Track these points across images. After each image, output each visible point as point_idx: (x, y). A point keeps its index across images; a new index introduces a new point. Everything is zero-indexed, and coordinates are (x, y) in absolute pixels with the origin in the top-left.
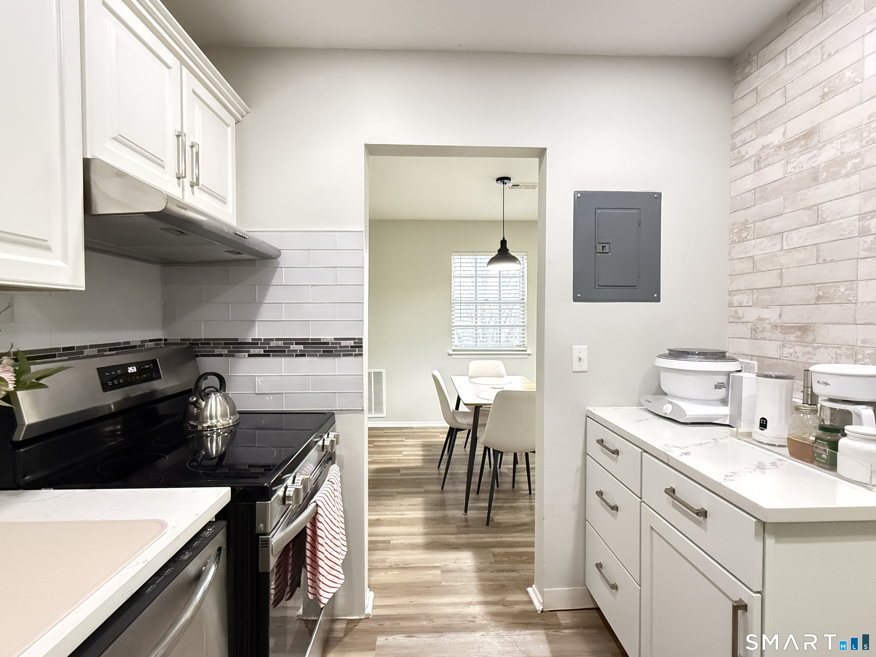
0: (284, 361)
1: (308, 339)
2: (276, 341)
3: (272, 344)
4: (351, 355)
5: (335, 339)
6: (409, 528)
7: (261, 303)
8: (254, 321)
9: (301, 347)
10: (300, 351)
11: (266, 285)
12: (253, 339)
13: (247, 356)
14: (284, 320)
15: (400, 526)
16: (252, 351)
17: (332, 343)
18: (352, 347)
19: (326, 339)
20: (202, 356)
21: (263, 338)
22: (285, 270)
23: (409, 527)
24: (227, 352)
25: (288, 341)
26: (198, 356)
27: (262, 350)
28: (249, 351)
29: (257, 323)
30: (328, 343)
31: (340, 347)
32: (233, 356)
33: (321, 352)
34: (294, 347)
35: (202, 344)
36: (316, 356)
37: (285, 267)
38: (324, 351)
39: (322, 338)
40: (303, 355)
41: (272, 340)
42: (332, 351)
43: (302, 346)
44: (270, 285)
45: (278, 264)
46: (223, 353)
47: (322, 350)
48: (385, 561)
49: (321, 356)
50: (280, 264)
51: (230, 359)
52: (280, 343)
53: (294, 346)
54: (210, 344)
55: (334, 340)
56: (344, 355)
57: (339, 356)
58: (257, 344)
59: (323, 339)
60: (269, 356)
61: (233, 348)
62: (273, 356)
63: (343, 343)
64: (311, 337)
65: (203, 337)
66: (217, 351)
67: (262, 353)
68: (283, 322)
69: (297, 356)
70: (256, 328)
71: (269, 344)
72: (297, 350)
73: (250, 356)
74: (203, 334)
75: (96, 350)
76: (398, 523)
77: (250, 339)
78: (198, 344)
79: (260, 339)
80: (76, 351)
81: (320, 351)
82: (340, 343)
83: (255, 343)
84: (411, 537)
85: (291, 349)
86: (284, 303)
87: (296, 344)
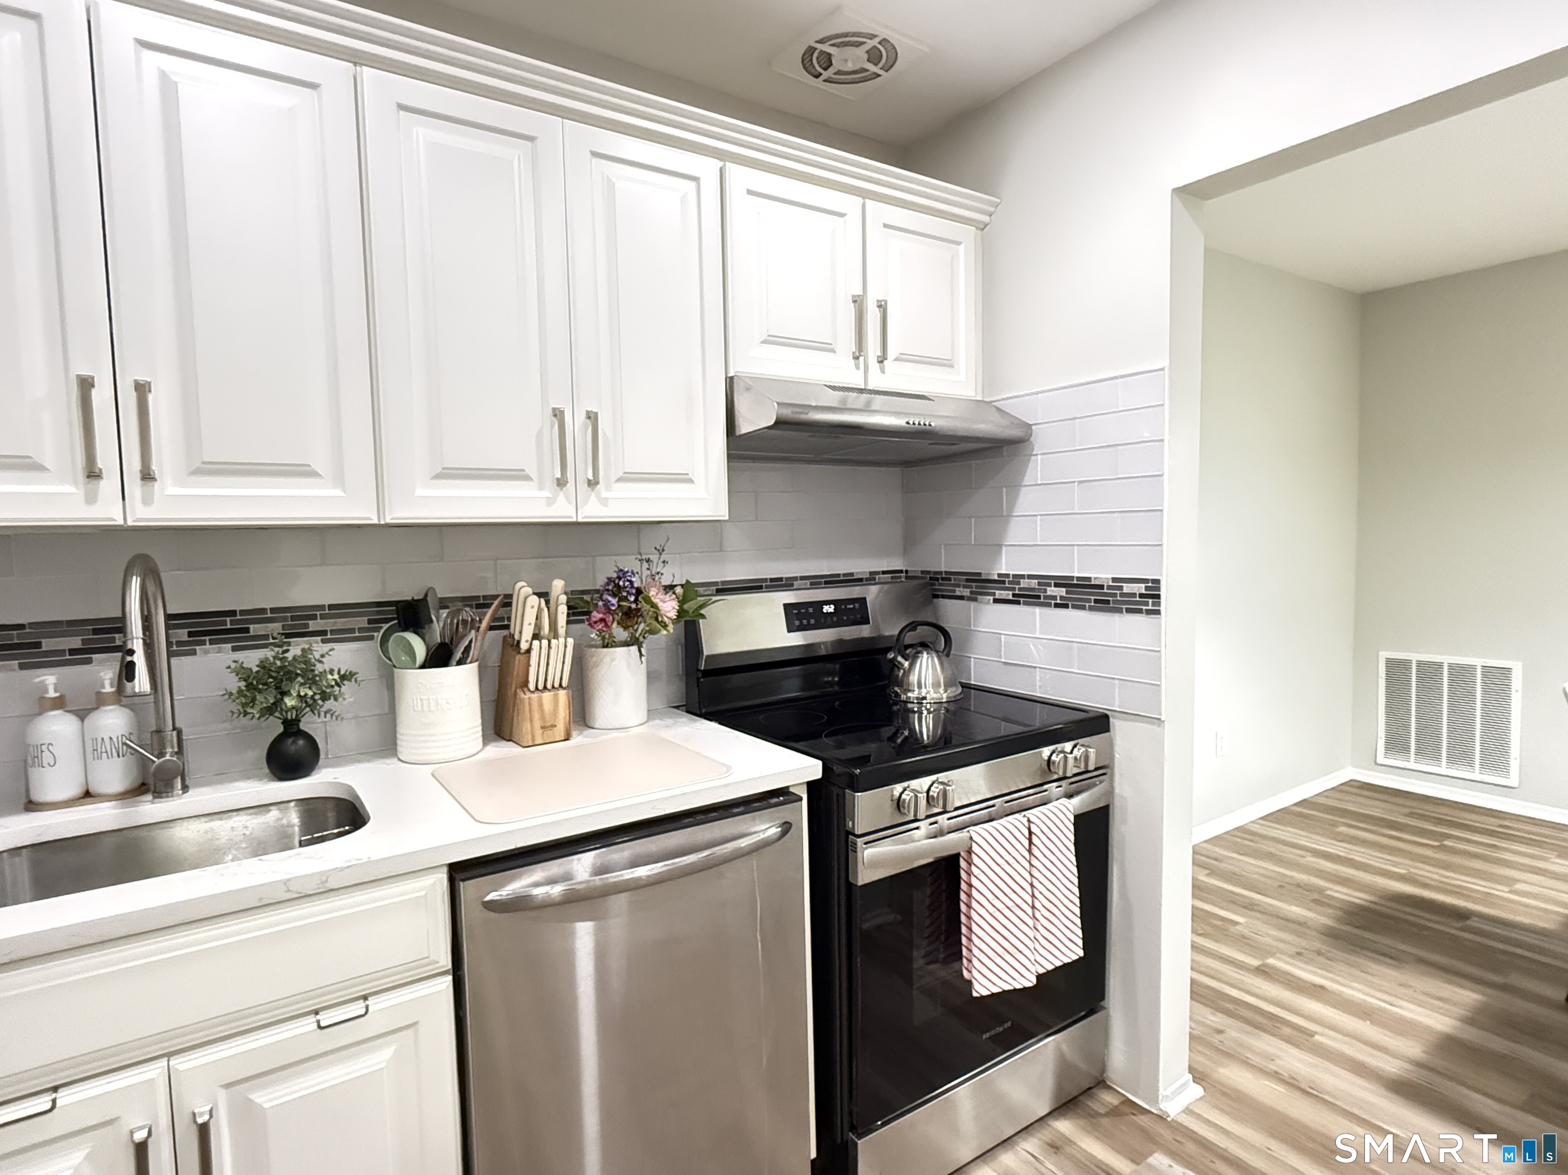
0: (1040, 614)
1: (1072, 578)
2: (1028, 578)
3: (1024, 583)
4: (1139, 611)
5: (1114, 580)
6: (1385, 1035)
7: (1010, 516)
8: (1000, 546)
9: (1062, 591)
10: (1062, 598)
11: (1015, 486)
12: (999, 575)
13: (992, 601)
14: (1039, 543)
15: (1365, 1020)
16: (999, 594)
17: (1109, 587)
18: (1141, 596)
19: (1100, 578)
20: (944, 597)
21: (1011, 573)
22: (1042, 459)
23: (1388, 1033)
24: (968, 594)
25: (1045, 581)
26: (937, 596)
27: (1011, 593)
28: (994, 594)
29: (1004, 548)
30: (1101, 587)
31: (1122, 595)
32: (975, 600)
33: (1091, 602)
34: (1053, 591)
35: (943, 579)
36: (1083, 608)
37: (1041, 454)
38: (1096, 601)
39: (1092, 576)
40: (1066, 606)
41: (1023, 576)
42: (1108, 602)
43: (1064, 590)
44: (1020, 486)
45: (1033, 449)
46: (964, 594)
47: (1093, 598)
48: (1273, 1060)
49: (1091, 609)
50: (1036, 448)
51: (973, 604)
52: (1034, 583)
53: (1053, 588)
54: (950, 579)
55: (1113, 582)
56: (1129, 611)
57: (1120, 611)
58: (1004, 582)
59: (1095, 578)
60: (1018, 603)
61: (977, 587)
62: (1025, 603)
63: (1127, 588)
64: (1076, 574)
65: (943, 569)
66: (959, 592)
67: (1011, 597)
68: (1037, 547)
69: (1057, 606)
70: (1004, 557)
71: (1019, 583)
72: (1056, 596)
73: (996, 601)
74: (943, 565)
75: (808, 582)
76: (1365, 1013)
77: (994, 574)
78: (937, 579)
79: (1007, 575)
80: (784, 582)
81: (1089, 601)
82: (1121, 588)
83: (1001, 581)
84: (1375, 1052)
85: (1049, 593)
86: (1041, 515)
87: (1056, 585)
